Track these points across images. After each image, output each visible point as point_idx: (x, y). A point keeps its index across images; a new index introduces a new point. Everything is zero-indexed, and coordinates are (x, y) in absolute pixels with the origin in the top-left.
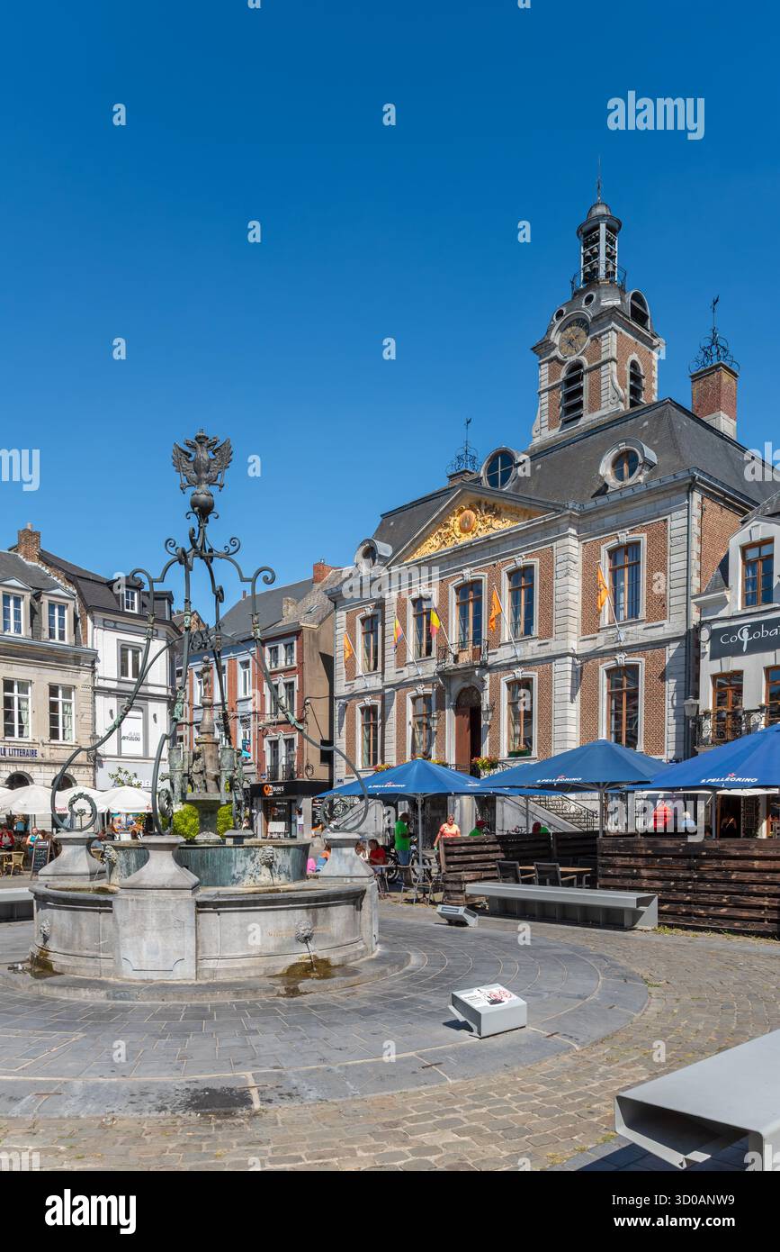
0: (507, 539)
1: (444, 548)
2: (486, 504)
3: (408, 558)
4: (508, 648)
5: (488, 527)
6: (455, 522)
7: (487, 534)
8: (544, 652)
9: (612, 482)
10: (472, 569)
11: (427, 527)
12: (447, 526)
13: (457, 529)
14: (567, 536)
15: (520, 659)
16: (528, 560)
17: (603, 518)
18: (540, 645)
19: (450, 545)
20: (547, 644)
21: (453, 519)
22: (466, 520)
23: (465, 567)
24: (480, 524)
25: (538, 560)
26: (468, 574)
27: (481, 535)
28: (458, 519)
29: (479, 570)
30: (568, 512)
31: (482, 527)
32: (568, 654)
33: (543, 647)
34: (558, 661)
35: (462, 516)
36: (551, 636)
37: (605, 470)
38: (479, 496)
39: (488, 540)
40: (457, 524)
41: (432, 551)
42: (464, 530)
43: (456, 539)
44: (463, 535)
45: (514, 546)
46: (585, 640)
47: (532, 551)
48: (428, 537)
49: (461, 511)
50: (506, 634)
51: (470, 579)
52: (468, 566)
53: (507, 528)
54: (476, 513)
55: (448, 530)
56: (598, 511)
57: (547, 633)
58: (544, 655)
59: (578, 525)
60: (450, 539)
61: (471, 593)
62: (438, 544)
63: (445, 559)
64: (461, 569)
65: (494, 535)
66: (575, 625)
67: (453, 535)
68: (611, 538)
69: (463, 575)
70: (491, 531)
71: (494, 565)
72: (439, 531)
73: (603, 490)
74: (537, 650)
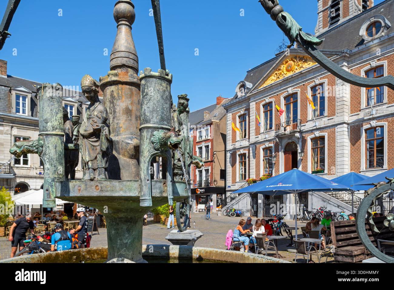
0: (310, 72)
1: (278, 80)
2: (299, 57)
3: (260, 86)
4: (311, 122)
5: (300, 68)
6: (283, 67)
7: (300, 70)
8: (331, 123)
9: (367, 38)
10: (292, 88)
11: (270, 72)
12: (280, 70)
13: (285, 71)
14: (343, 66)
15: (317, 127)
16: (322, 80)
17: (362, 56)
18: (329, 120)
19: (281, 78)
20: (333, 119)
21: (282, 66)
22: (290, 66)
23: (289, 87)
24: (296, 67)
25: (327, 80)
26: (290, 91)
27: (297, 72)
28: (285, 66)
29: (296, 88)
30: (344, 54)
31: (297, 68)
32: (344, 123)
33: (330, 120)
34: (338, 126)
35: (287, 64)
36: (334, 115)
37: (363, 32)
38: (296, 54)
39: (301, 73)
40: (285, 68)
41: (273, 82)
42: (288, 71)
43: (285, 75)
44: (288, 73)
45: (314, 75)
46: (352, 116)
47: (324, 76)
48: (270, 76)
49: (287, 62)
50: (310, 116)
51: (291, 92)
52: (291, 87)
53: (310, 66)
54: (294, 61)
55: (280, 72)
56: (359, 53)
57: (332, 113)
58: (331, 124)
59: (348, 61)
60: (281, 75)
61: (292, 99)
62: (275, 78)
63: (279, 85)
64: (287, 88)
65: (304, 70)
66: (347, 109)
67: (283, 73)
68: (366, 65)
69: (288, 91)
70: (302, 69)
71: (304, 85)
72: (276, 72)
73: (362, 42)
74: (327, 122)
